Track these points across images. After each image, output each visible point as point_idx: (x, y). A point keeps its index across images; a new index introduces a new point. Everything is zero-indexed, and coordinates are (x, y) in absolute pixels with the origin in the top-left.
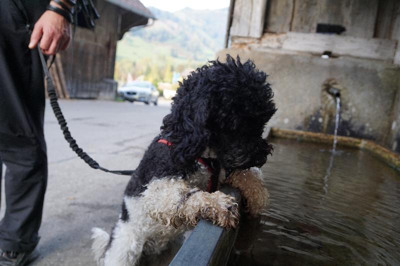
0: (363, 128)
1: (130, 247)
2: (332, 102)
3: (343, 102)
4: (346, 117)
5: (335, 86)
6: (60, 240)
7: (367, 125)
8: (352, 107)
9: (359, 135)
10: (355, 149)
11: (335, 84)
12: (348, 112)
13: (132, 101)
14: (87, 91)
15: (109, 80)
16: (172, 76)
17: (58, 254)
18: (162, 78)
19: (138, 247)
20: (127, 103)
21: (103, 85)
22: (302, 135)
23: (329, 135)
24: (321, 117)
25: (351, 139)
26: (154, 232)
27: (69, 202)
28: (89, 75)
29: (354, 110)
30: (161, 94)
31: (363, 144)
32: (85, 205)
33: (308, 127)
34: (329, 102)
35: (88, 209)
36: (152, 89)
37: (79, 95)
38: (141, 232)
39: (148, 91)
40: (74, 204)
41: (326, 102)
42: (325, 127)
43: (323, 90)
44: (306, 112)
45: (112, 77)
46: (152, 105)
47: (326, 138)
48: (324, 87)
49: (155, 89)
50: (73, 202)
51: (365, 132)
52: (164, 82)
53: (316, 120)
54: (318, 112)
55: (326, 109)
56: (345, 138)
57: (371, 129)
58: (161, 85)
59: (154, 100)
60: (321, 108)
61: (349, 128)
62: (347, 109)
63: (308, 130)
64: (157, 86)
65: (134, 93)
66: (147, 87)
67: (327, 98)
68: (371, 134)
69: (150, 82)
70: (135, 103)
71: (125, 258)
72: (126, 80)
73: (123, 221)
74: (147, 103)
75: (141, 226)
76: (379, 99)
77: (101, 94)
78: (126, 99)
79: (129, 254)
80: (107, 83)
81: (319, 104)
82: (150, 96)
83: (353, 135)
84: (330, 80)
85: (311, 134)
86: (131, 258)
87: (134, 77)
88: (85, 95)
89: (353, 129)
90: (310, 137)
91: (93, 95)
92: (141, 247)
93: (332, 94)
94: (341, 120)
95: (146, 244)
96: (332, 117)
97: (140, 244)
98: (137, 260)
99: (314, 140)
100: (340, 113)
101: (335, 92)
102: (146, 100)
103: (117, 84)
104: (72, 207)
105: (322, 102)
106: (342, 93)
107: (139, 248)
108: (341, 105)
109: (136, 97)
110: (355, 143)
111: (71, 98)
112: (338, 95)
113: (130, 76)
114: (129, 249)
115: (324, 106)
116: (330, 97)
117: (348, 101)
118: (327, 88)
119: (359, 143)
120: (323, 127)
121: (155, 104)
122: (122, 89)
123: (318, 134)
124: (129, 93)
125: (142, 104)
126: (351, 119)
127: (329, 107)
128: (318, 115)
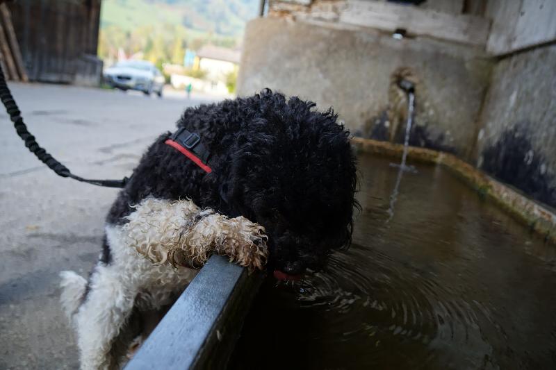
0: (442, 137)
1: (115, 302)
2: (404, 100)
3: (419, 101)
4: (420, 122)
5: (409, 78)
6: (14, 286)
7: (448, 133)
8: (429, 108)
9: (436, 146)
10: (431, 164)
11: (409, 74)
12: (424, 115)
13: (125, 89)
14: (56, 71)
15: (90, 57)
16: (183, 56)
17: (12, 306)
18: (169, 58)
19: (126, 301)
20: (118, 93)
21: (80, 63)
22: (361, 144)
23: (397, 145)
24: (388, 119)
25: (426, 151)
26: (148, 279)
27: (29, 232)
28: (60, 46)
29: (431, 112)
30: (168, 81)
31: (441, 158)
32: (52, 237)
33: (370, 133)
34: (400, 99)
35: (57, 243)
36: (155, 74)
37: (44, 77)
38: (131, 280)
39: (149, 75)
40: (36, 236)
41: (396, 100)
42: (393, 134)
43: (392, 84)
44: (368, 113)
45: (95, 52)
46: (154, 96)
47: (393, 148)
48: (394, 79)
49: (158, 72)
50: (34, 232)
51: (445, 143)
52: (172, 63)
53: (382, 125)
54: (385, 114)
55: (395, 109)
56: (418, 150)
57: (452, 140)
58: (168, 68)
59: (157, 88)
60: (389, 108)
61: (424, 137)
62: (422, 110)
63: (371, 138)
64: (161, 69)
65: (128, 78)
66: (147, 69)
67: (397, 95)
68: (451, 145)
69: (152, 62)
70: (130, 93)
71: (107, 319)
72: (116, 58)
73: (104, 264)
74: (146, 93)
75: (131, 272)
76: (465, 99)
77: (79, 78)
78: (116, 86)
79: (114, 311)
80: (87, 61)
81: (387, 102)
82: (152, 83)
83: (429, 145)
84: (401, 70)
85: (374, 142)
86: (117, 317)
87: (128, 54)
88: (53, 78)
89: (430, 138)
90: (371, 147)
91: (66, 78)
92: (132, 302)
93: (404, 89)
94: (414, 126)
95: (138, 298)
96: (402, 120)
97: (129, 298)
98: (126, 319)
99: (377, 151)
100: (414, 115)
101: (408, 86)
102: (146, 88)
103: (102, 64)
104: (34, 240)
105: (391, 100)
106: (417, 88)
107: (129, 302)
108: (415, 104)
109: (131, 83)
110: (431, 156)
111: (31, 81)
112: (412, 90)
113: (121, 53)
114: (113, 304)
115: (392, 106)
116: (401, 93)
117: (425, 100)
118: (398, 80)
119: (435, 157)
120: (390, 134)
121: (159, 94)
122: (110, 70)
123: (383, 144)
124: (120, 78)
125: (140, 94)
126: (427, 124)
127: (399, 107)
128: (383, 116)
